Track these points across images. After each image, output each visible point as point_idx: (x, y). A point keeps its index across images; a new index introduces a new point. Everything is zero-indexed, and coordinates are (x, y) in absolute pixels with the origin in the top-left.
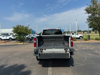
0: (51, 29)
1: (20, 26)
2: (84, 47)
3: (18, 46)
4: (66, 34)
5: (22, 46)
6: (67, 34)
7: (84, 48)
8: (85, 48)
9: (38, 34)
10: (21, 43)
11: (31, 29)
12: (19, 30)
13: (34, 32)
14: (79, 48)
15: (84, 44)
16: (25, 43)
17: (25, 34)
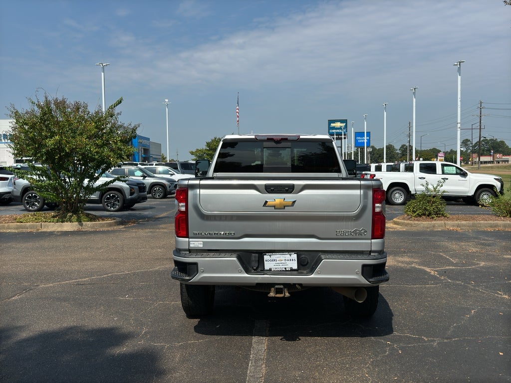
0: (270, 140)
1: (57, 104)
2: (488, 258)
3: (46, 243)
4: (379, 169)
5: (74, 241)
6: (391, 169)
7: (482, 264)
8: (489, 264)
9: (173, 166)
10: (68, 227)
11: (134, 130)
12: (53, 134)
13: (146, 151)
14: (452, 264)
15: (491, 240)
16: (88, 225)
17: (92, 160)
